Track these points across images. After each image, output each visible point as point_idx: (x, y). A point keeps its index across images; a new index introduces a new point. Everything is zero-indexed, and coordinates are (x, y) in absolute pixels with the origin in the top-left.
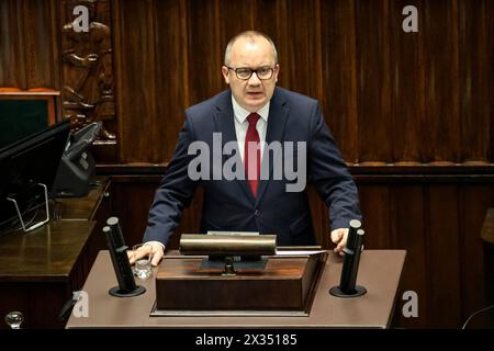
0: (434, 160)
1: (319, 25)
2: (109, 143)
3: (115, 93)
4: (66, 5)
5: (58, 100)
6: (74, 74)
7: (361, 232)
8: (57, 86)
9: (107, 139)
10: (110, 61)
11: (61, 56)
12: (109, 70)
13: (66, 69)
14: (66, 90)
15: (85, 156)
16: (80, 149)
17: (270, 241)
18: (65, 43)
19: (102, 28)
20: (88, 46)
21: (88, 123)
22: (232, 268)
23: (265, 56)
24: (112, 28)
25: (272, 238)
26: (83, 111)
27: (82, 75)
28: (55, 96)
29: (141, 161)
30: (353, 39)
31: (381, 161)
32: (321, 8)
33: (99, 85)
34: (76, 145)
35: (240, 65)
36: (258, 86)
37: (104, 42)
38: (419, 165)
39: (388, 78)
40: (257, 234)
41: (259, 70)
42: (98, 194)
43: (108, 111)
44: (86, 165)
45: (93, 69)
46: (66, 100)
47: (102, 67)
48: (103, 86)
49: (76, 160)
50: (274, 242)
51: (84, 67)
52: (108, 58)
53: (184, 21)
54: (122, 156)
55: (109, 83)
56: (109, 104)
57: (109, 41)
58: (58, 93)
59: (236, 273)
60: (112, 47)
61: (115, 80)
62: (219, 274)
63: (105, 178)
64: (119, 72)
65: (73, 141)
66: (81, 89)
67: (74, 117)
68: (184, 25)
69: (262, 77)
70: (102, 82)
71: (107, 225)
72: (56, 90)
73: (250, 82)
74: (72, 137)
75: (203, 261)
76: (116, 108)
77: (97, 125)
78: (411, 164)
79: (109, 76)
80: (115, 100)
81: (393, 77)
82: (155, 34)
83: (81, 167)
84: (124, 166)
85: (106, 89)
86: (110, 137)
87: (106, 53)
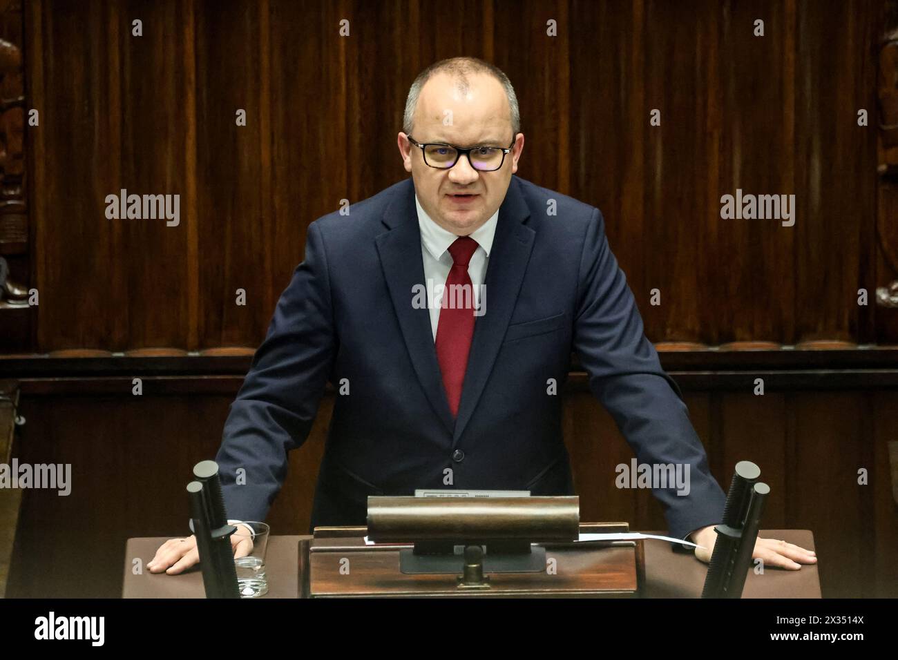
2: (13, 305)
3: (28, 195)
7: (762, 488)
9: (9, 297)
10: (20, 122)
12: (16, 145)
17: (565, 509)
19: (3, 49)
22: (479, 571)
23: (488, 120)
24: (25, 48)
25: (570, 503)
35: (434, 137)
36: (472, 183)
37: (7, 79)
40: (526, 494)
41: (473, 151)
43: (13, 233)
47: (1, 136)
48: (3, 180)
50: (575, 510)
52: (15, 117)
55: (17, 172)
56: (13, 219)
57: (18, 77)
59: (488, 580)
60: (27, 91)
61: (30, 166)
62: (452, 584)
63: (11, 384)
64: (39, 147)
69: (481, 166)
70: (2, 171)
71: (194, 478)
73: (453, 175)
75: (403, 556)
76: (30, 230)
79: (17, 157)
80: (28, 211)
82: (121, 64)
84: (46, 356)
85: (11, 182)
86: (17, 292)
87: (11, 106)
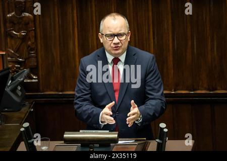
0: (216, 90)
1: (151, 14)
2: (34, 81)
3: (37, 53)
4: (8, 3)
5: (5, 57)
6: (13, 42)
7: (166, 130)
8: (4, 49)
9: (32, 78)
10: (34, 34)
11: (6, 32)
12: (33, 40)
13: (9, 39)
14: (9, 51)
15: (19, 88)
16: (16, 84)
18: (8, 24)
19: (29, 16)
20: (21, 26)
21: (22, 70)
24: (34, 16)
25: (115, 134)
26: (19, 63)
27: (18, 42)
28: (2, 55)
29: (52, 91)
30: (170, 21)
31: (187, 90)
32: (152, 4)
33: (28, 48)
34: (14, 82)
35: (108, 33)
36: (118, 43)
37: (30, 24)
38: (208, 92)
39: (190, 43)
42: (26, 109)
43: (33, 62)
44: (20, 93)
45: (24, 39)
46: (8, 57)
47: (29, 38)
48: (30, 49)
49: (14, 90)
51: (19, 38)
52: (32, 33)
53: (75, 11)
54: (41, 88)
55: (33, 47)
56: (33, 59)
57: (33, 23)
58: (4, 53)
60: (35, 27)
61: (37, 45)
63: (32, 100)
64: (39, 41)
65: (13, 79)
66: (17, 50)
67: (13, 67)
68: (75, 15)
69: (120, 39)
70: (29, 46)
72: (3, 51)
74: (12, 77)
76: (37, 62)
77: (26, 71)
78: (203, 92)
79: (33, 43)
80: (37, 57)
81: (193, 43)
82: (59, 20)
83: (17, 95)
84: (42, 93)
85: (32, 50)
86: (34, 77)
87: (31, 30)
